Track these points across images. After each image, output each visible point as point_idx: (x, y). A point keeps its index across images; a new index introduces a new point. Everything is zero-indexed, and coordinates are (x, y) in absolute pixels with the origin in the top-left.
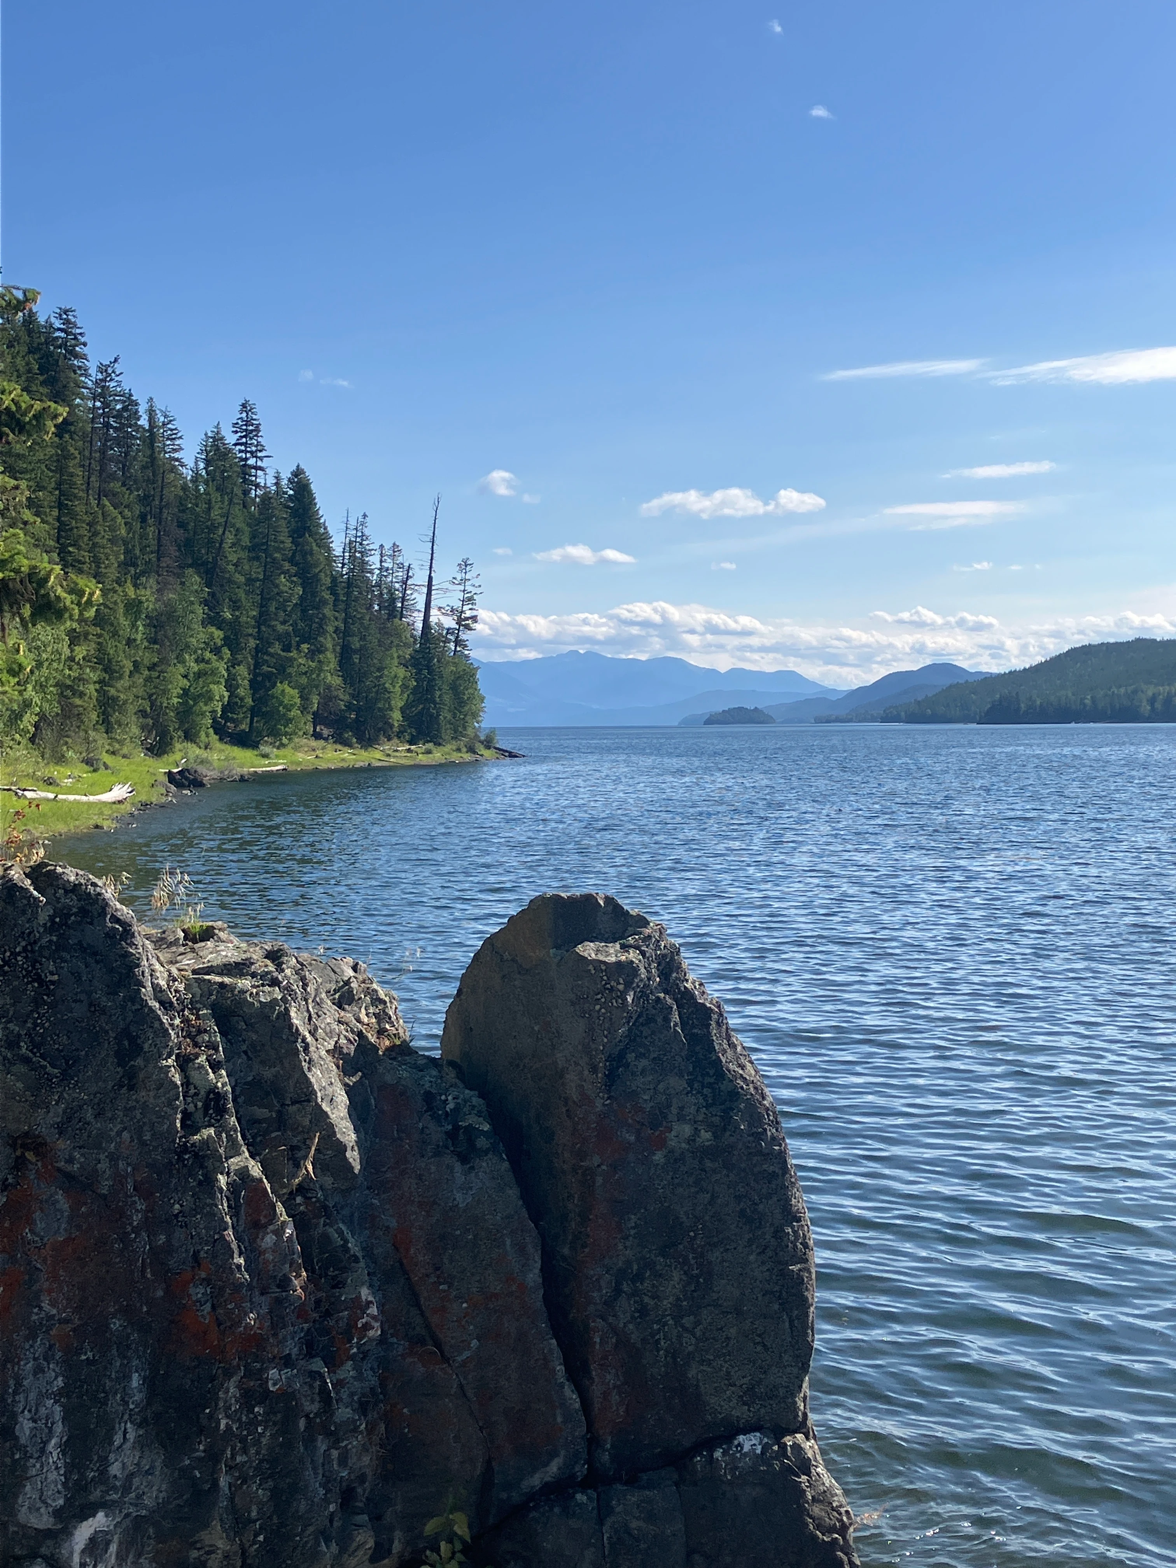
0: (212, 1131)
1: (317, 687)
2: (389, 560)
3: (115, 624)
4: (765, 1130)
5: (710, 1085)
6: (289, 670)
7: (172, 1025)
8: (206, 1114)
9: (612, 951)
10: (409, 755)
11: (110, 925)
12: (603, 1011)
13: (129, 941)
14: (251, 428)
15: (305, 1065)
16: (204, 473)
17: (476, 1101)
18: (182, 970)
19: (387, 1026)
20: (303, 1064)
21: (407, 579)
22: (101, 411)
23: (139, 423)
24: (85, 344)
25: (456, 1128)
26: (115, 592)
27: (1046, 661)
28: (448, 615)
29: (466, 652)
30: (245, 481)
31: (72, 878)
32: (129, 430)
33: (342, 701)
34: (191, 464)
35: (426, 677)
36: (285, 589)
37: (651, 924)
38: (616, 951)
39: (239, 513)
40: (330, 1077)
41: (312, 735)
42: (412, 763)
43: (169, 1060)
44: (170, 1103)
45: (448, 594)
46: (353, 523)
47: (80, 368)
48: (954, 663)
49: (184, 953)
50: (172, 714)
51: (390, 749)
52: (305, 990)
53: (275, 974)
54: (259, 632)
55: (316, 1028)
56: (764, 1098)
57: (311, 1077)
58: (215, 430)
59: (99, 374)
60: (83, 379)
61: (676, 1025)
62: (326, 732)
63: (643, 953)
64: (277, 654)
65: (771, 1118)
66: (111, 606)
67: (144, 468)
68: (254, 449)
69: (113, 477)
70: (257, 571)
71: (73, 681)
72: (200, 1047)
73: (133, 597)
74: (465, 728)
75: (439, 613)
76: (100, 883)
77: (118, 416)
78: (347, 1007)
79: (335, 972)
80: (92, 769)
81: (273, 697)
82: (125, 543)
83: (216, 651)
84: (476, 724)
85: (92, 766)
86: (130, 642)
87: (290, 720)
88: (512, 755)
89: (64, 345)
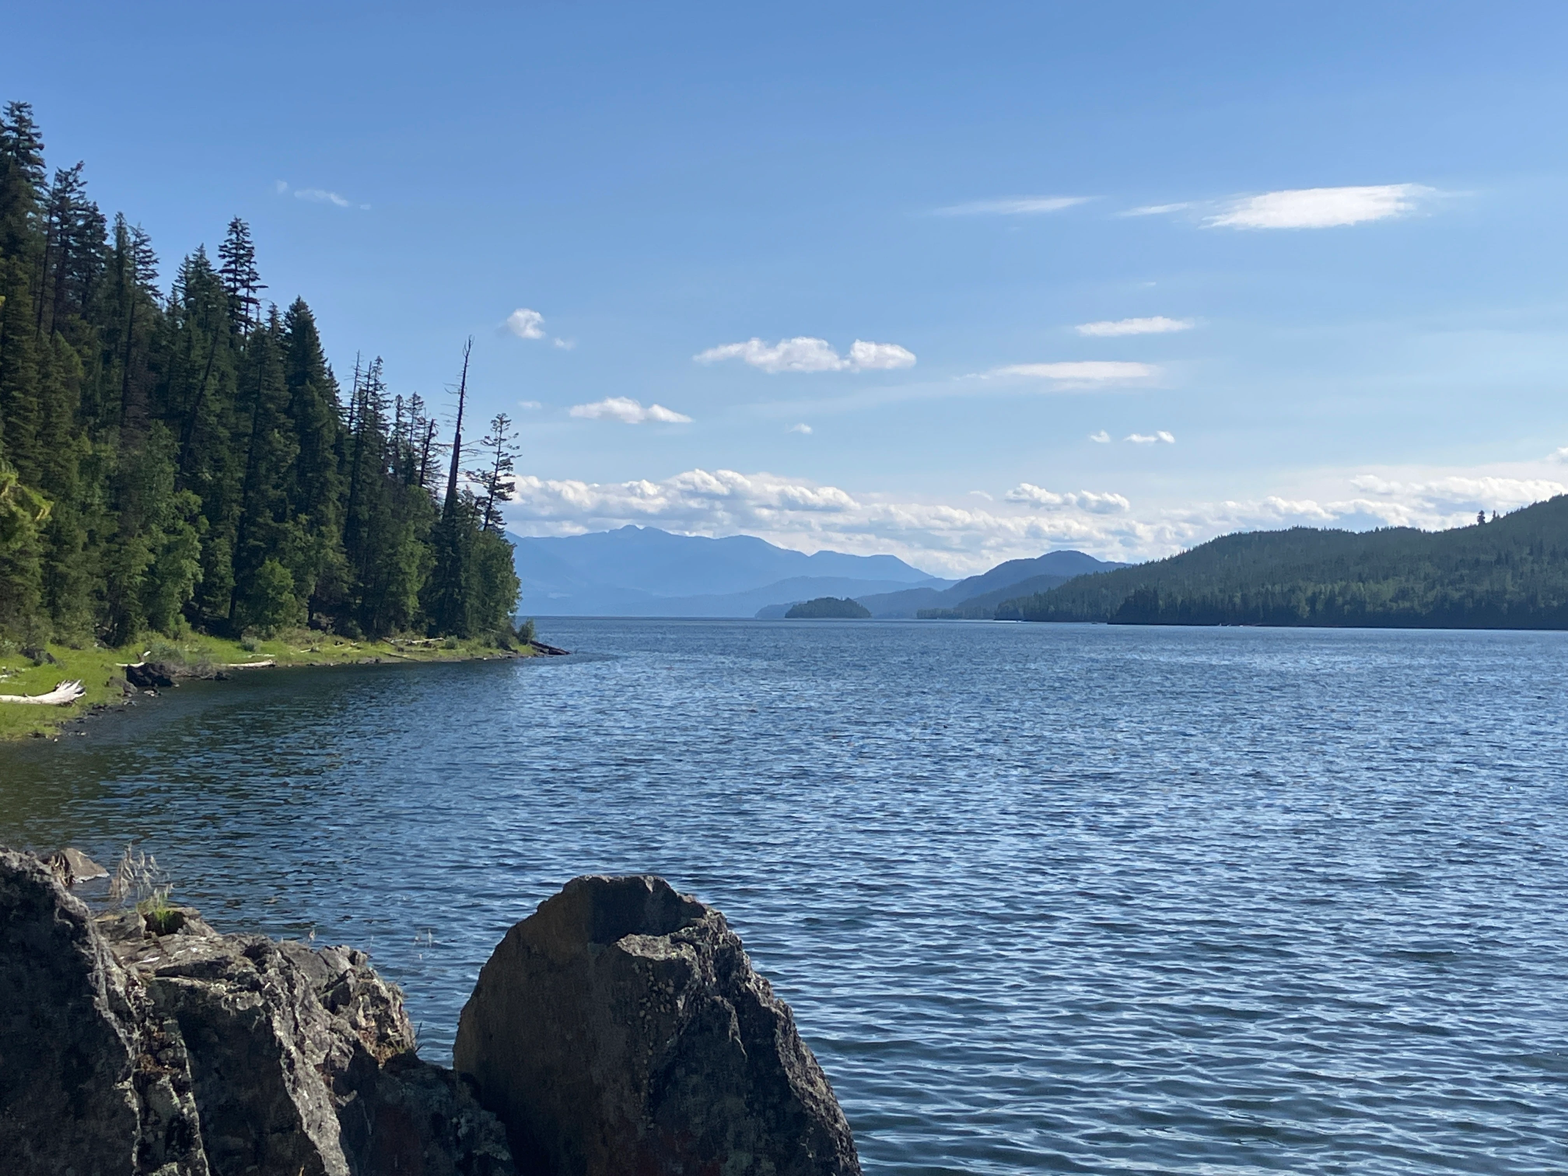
0: (174, 1167)
1: (315, 566)
2: (407, 414)
3: (68, 484)
4: (837, 1159)
5: (774, 1107)
6: (282, 544)
7: (129, 1039)
8: (168, 1145)
9: (661, 946)
10: (425, 649)
11: (59, 920)
12: (649, 1017)
13: (80, 940)
14: (242, 252)
15: (289, 1086)
16: (182, 305)
17: (495, 1125)
18: (143, 971)
19: (389, 1032)
20: (287, 1084)
21: (429, 438)
22: (58, 228)
23: (105, 243)
24: (41, 147)
25: (469, 1156)
26: (69, 446)
27: (1189, 552)
28: (478, 481)
29: (500, 527)
30: (233, 315)
31: (15, 864)
32: (93, 251)
33: (346, 582)
34: (168, 294)
35: (449, 555)
36: (281, 447)
37: (709, 913)
38: (666, 946)
39: (224, 354)
40: (319, 1099)
41: (308, 624)
42: (430, 659)
43: (126, 1083)
44: (126, 1135)
45: (479, 456)
46: (365, 369)
47: (34, 175)
48: (1082, 551)
49: (146, 949)
50: (134, 596)
51: (402, 642)
52: (291, 992)
53: (256, 976)
54: (244, 498)
55: (303, 1039)
56: (836, 1121)
57: (295, 1100)
58: (198, 253)
59: (58, 183)
60: (38, 188)
61: (735, 1034)
62: (324, 621)
63: (698, 949)
64: (267, 525)
65: (845, 1144)
66: (63, 463)
67: (109, 297)
68: (245, 277)
69: (70, 307)
70: (246, 425)
71: (13, 555)
72: (163, 1065)
73: (91, 452)
74: (496, 618)
75: (467, 479)
76: (48, 870)
77: (80, 233)
78: (341, 1007)
79: (327, 964)
80: (32, 661)
81: (260, 576)
82: (83, 387)
83: (192, 520)
84: (509, 614)
85: (33, 658)
86: (85, 507)
87: (281, 605)
88: (553, 652)
89: (15, 147)
